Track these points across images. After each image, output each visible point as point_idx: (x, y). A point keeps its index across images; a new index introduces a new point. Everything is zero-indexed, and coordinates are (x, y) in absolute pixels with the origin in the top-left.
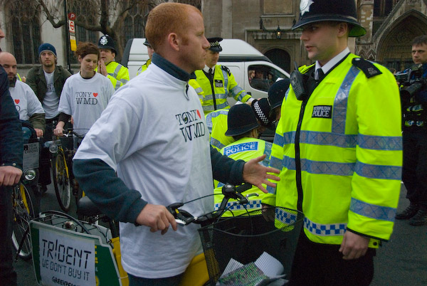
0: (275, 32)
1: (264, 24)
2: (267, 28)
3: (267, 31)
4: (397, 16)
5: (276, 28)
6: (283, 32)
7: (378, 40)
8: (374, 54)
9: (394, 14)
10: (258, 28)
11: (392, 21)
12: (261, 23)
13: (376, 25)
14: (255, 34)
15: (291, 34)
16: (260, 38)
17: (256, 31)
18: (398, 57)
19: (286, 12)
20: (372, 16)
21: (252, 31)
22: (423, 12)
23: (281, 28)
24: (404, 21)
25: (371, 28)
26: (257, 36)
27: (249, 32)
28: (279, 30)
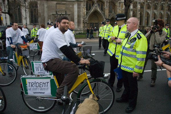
0: (61, 15)
1: (57, 12)
2: (58, 13)
3: (58, 14)
4: (92, 11)
5: (61, 13)
6: (63, 15)
7: (88, 17)
8: (87, 21)
9: (91, 10)
10: (55, 13)
11: (91, 12)
12: (56, 12)
13: (87, 13)
14: (54, 15)
15: (65, 15)
16: (56, 16)
17: (55, 14)
18: (93, 22)
19: (63, 9)
20: (86, 10)
21: (54, 14)
22: (98, 10)
23: (62, 13)
24: (94, 12)
25: (86, 14)
26: (55, 16)
27: (53, 14)
28: (62, 14)
